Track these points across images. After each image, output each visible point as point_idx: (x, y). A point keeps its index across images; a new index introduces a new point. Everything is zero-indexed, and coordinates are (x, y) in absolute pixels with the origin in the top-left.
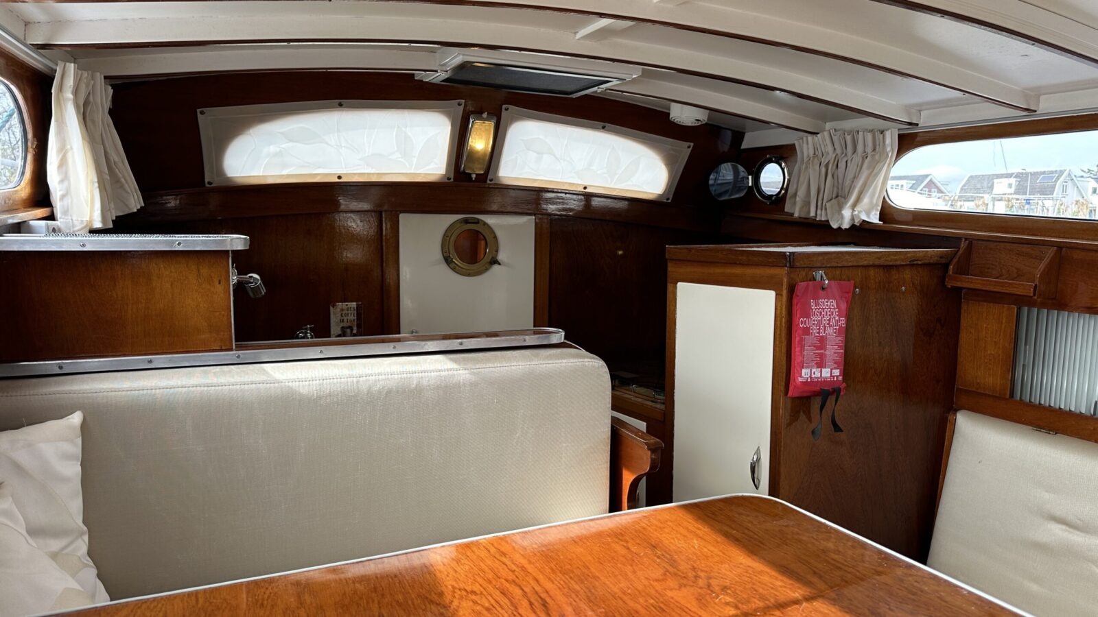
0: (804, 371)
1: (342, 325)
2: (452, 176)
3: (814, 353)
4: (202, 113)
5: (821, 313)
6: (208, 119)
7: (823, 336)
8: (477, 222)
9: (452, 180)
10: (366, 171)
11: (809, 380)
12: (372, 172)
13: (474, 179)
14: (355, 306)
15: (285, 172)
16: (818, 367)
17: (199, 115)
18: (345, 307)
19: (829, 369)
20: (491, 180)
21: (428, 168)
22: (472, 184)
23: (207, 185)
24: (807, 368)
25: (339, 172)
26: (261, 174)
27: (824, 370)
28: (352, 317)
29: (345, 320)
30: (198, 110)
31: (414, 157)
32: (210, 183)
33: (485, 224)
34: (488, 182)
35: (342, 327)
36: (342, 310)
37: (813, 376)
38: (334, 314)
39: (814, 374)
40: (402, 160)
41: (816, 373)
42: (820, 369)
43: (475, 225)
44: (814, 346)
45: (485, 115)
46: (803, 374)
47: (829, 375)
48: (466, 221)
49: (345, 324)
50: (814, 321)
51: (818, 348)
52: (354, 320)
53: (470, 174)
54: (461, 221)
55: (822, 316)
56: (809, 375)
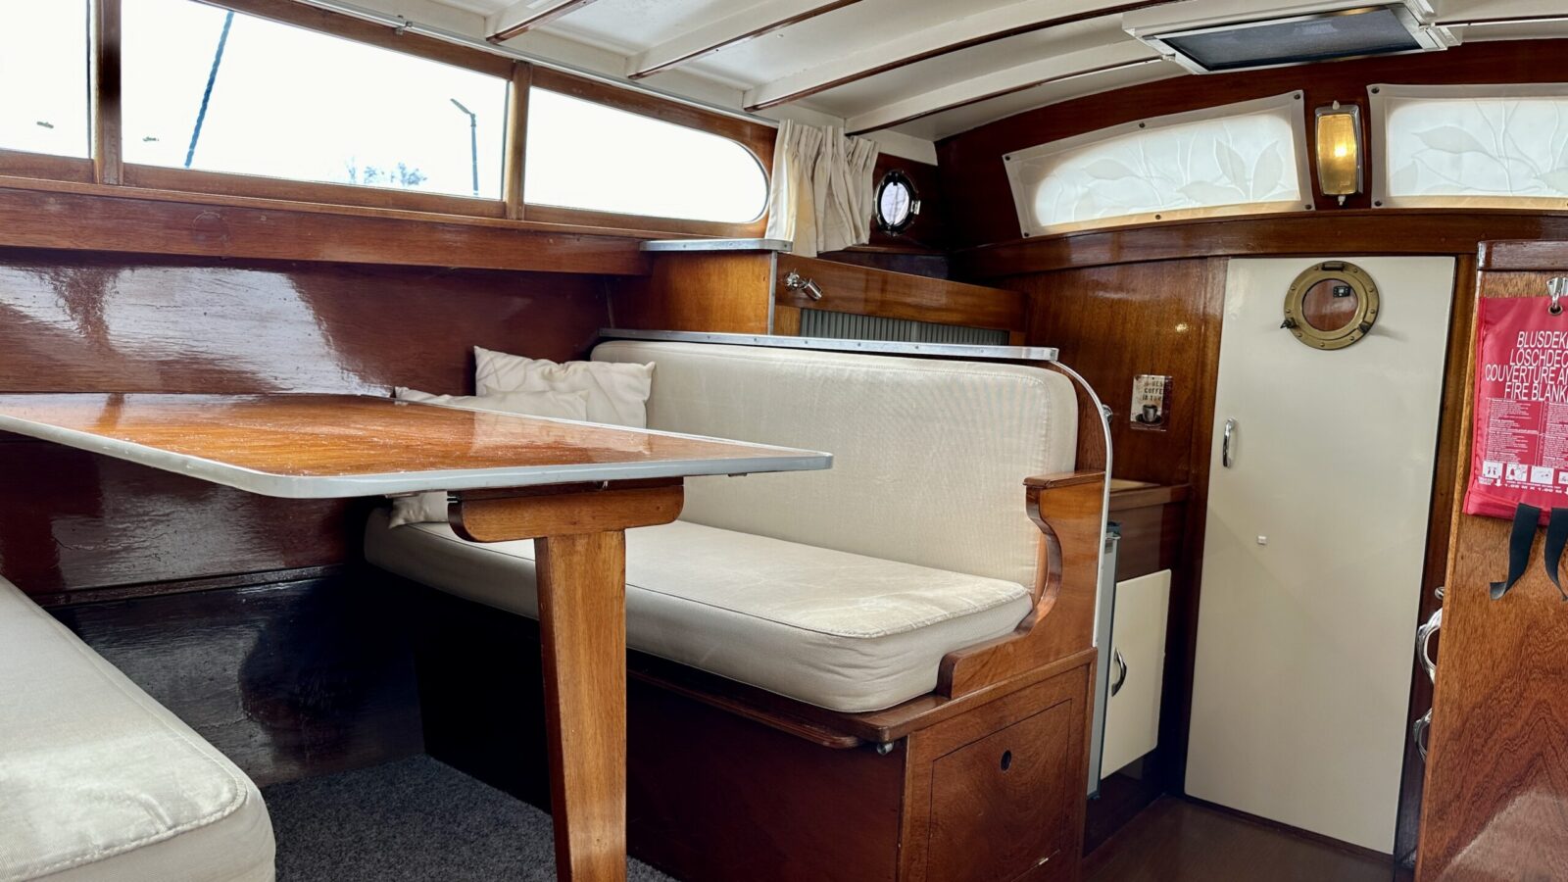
0: (1486, 465)
1: (1145, 403)
2: (1311, 202)
3: (1514, 434)
4: (1008, 158)
5: (1536, 358)
6: (1014, 164)
7: (1538, 403)
8: (1343, 267)
9: (1313, 209)
10: (1190, 206)
11: (1498, 484)
12: (1197, 206)
13: (1341, 204)
14: (1163, 381)
15: (1097, 216)
16: (1521, 462)
17: (1005, 161)
18: (1150, 381)
19: (1552, 471)
20: (1378, 204)
21: (1274, 192)
22: (1340, 211)
23: (1024, 237)
24: (1497, 459)
25: (1157, 210)
26: (1073, 221)
27: (1535, 469)
28: (1159, 395)
29: (1149, 397)
30: (1004, 156)
31: (1250, 180)
32: (1026, 235)
33: (1357, 269)
34: (1374, 206)
35: (1145, 406)
36: (1147, 384)
37: (1509, 477)
38: (1138, 388)
39: (1513, 473)
40: (1233, 186)
41: (1518, 473)
42: (1526, 466)
43: (1339, 272)
44: (1516, 421)
45: (1336, 105)
46: (1485, 471)
47: (1550, 481)
48: (1324, 267)
49: (1149, 403)
50: (1518, 370)
51: (1523, 424)
52: (1159, 399)
53: (1336, 197)
54: (1316, 268)
55: (1539, 362)
56: (1499, 472)
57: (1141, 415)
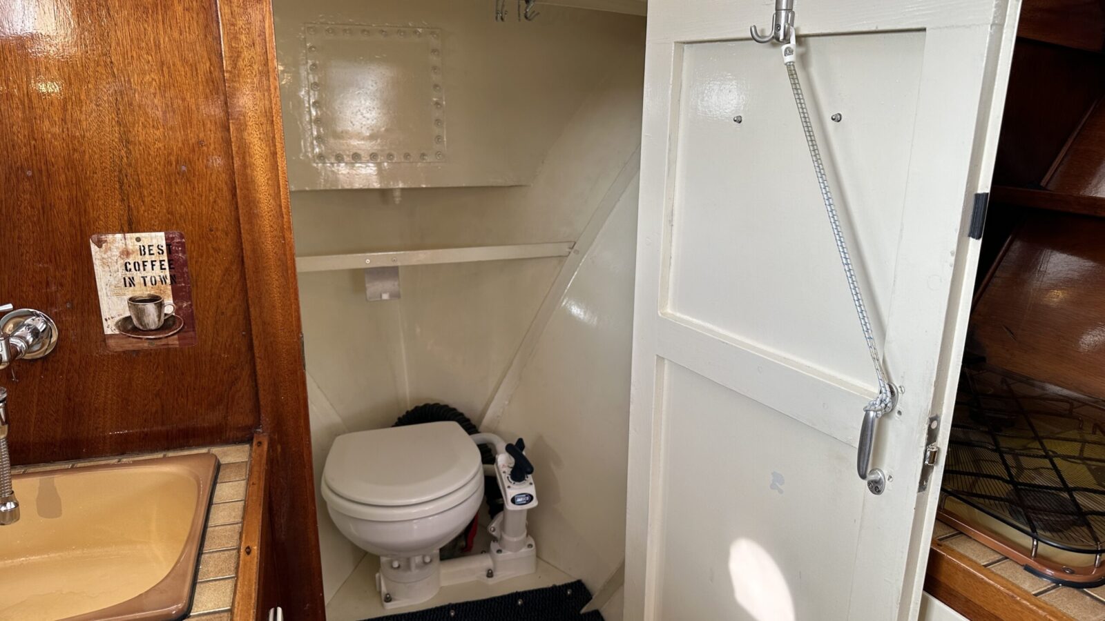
1: (130, 293)
14: (163, 243)
18: (132, 246)
29: (137, 280)
35: (131, 299)
36: (126, 253)
38: (104, 263)
49: (140, 291)
57: (128, 319)
